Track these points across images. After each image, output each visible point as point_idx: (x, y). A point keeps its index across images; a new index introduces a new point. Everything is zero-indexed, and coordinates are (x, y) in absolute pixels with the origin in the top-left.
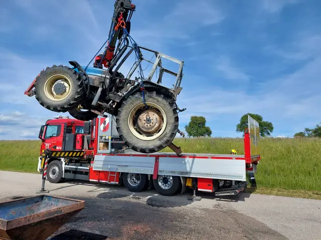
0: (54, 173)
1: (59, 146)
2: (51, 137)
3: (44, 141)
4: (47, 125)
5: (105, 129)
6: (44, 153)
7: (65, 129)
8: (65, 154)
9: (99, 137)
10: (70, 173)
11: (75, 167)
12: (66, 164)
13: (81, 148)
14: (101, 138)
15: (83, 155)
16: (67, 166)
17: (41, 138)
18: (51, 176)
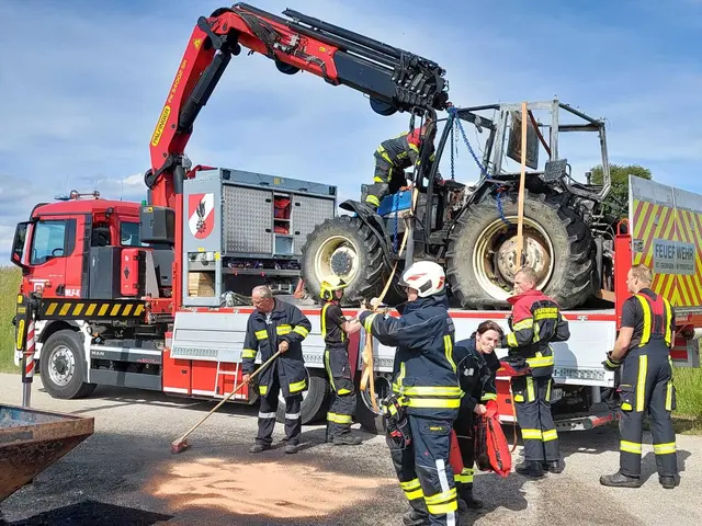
0: (61, 369)
1: (73, 285)
2: (48, 258)
3: (27, 271)
4: (35, 221)
5: (203, 229)
6: (22, 304)
7: (86, 232)
8: (85, 309)
9: (185, 255)
10: (108, 367)
11: (120, 350)
12: (93, 342)
13: (135, 292)
14: (194, 258)
15: (143, 314)
16: (96, 347)
17: (18, 262)
18: (54, 377)
